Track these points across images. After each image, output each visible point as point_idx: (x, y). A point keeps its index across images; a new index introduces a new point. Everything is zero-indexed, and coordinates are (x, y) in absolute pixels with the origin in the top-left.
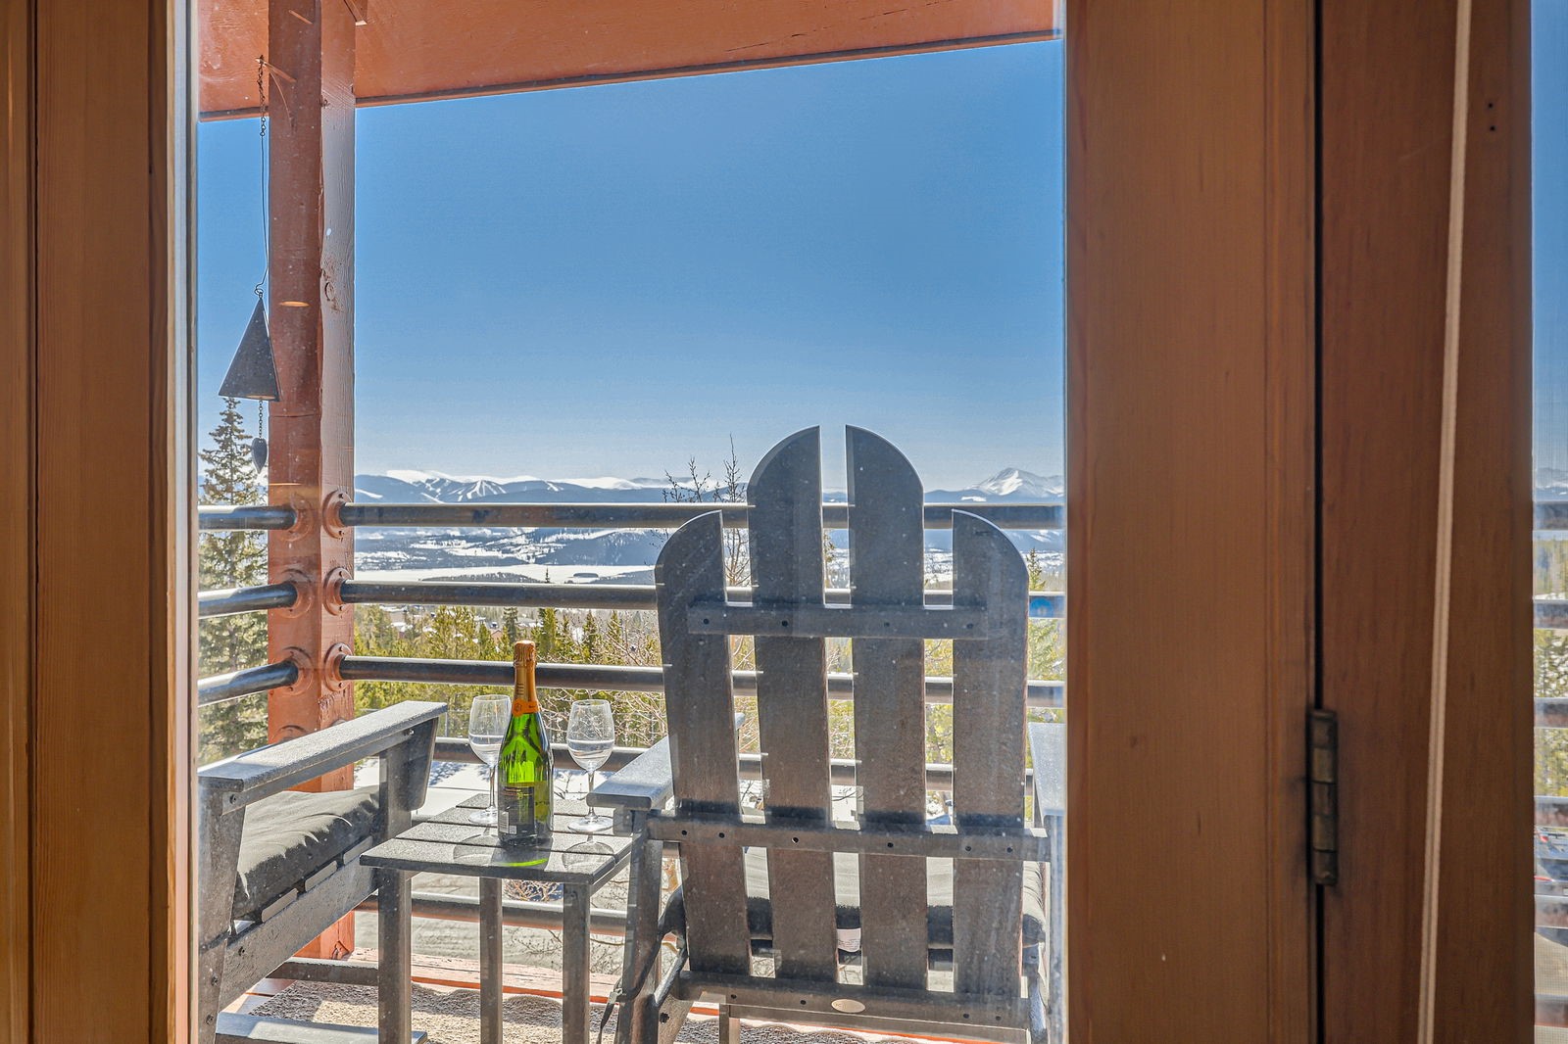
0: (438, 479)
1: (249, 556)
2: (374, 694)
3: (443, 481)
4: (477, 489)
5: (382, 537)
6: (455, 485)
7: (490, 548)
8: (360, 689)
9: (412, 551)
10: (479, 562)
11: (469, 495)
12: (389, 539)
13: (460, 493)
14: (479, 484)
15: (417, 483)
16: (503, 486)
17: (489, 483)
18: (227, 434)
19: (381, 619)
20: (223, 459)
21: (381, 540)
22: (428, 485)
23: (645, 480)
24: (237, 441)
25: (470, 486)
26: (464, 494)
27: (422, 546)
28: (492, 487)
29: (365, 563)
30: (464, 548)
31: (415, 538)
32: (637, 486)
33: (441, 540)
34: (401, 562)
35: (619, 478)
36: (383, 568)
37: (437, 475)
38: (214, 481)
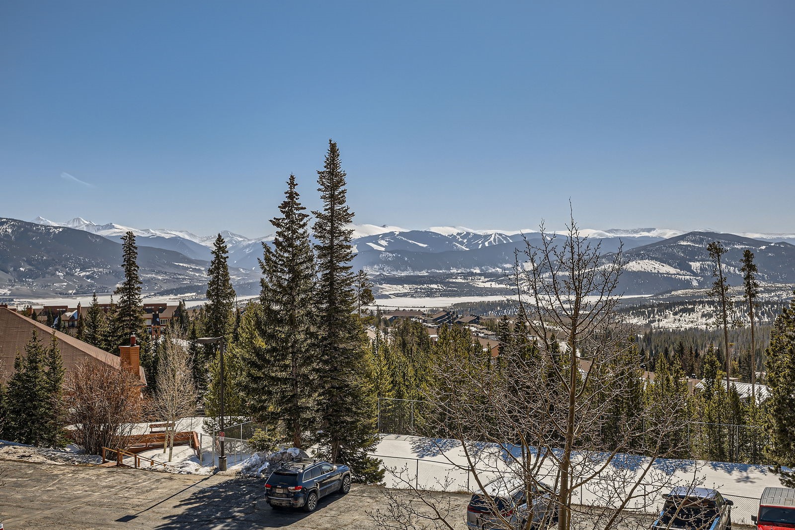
0: (465, 233)
1: (305, 291)
2: (399, 388)
3: (468, 234)
4: (492, 239)
5: (427, 274)
6: (477, 237)
7: (501, 282)
8: (390, 384)
9: (448, 284)
10: (493, 292)
11: (487, 244)
12: (431, 275)
13: (480, 242)
14: (493, 236)
15: (451, 236)
16: (511, 237)
17: (500, 235)
18: (289, 207)
19: (421, 332)
20: (287, 224)
21: (427, 276)
22: (458, 237)
23: (617, 230)
24: (295, 211)
25: (487, 237)
26: (483, 243)
27: (454, 280)
28: (503, 238)
29: (416, 292)
30: (483, 282)
31: (448, 274)
32: (610, 235)
33: (467, 276)
34: (440, 291)
35: (597, 230)
36: (428, 296)
37: (464, 230)
38: (281, 239)
